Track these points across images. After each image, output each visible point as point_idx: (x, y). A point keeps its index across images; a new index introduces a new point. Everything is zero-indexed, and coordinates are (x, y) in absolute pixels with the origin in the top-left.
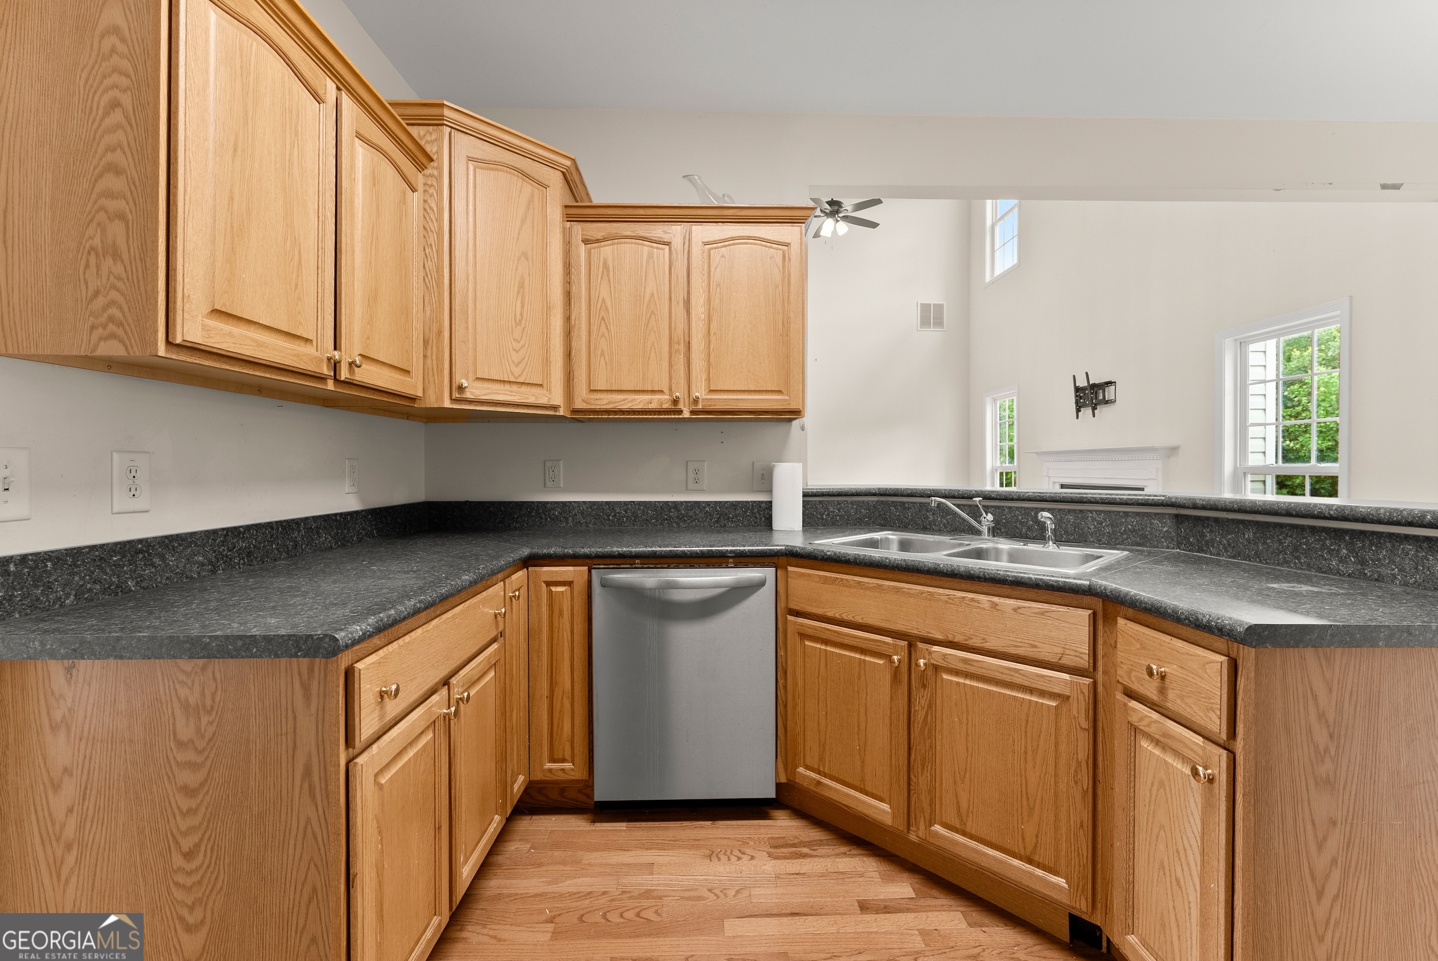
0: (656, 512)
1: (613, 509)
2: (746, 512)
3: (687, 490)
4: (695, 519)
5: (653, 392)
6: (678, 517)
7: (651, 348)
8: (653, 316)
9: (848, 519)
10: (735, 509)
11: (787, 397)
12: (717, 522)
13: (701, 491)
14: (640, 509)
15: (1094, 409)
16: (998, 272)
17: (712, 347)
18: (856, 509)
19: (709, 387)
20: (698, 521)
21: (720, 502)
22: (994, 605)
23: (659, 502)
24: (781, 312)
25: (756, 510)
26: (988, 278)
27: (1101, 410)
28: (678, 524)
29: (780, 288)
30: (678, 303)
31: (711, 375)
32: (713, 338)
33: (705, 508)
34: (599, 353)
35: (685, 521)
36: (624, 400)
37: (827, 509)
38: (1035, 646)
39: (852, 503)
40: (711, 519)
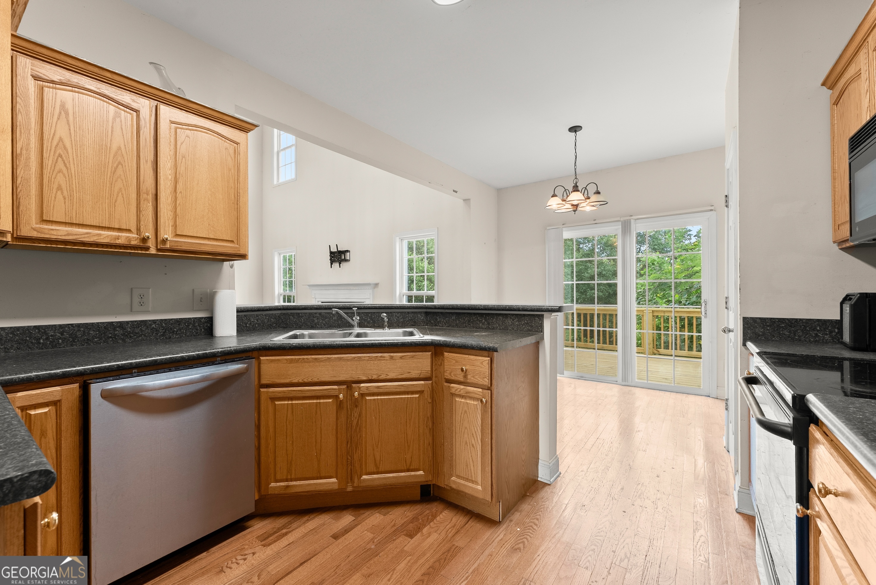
0: (99, 332)
2: (188, 326)
3: (132, 311)
4: (142, 335)
5: (120, 230)
6: (123, 335)
7: (118, 193)
8: (120, 166)
9: (263, 325)
10: (179, 325)
11: (237, 246)
12: (163, 335)
13: (147, 312)
14: (79, 330)
15: (340, 264)
16: (282, 180)
17: (178, 202)
18: (268, 319)
19: (176, 232)
20: (145, 336)
21: (165, 320)
22: (392, 357)
23: (103, 323)
24: (233, 187)
25: (197, 324)
26: (275, 182)
27: (344, 264)
28: (123, 340)
29: (233, 171)
30: (147, 161)
31: (177, 223)
32: (179, 196)
33: (151, 325)
34: (55, 186)
35: (131, 337)
36: (87, 233)
37: (249, 320)
38: (410, 372)
39: (266, 315)
40: (157, 334)
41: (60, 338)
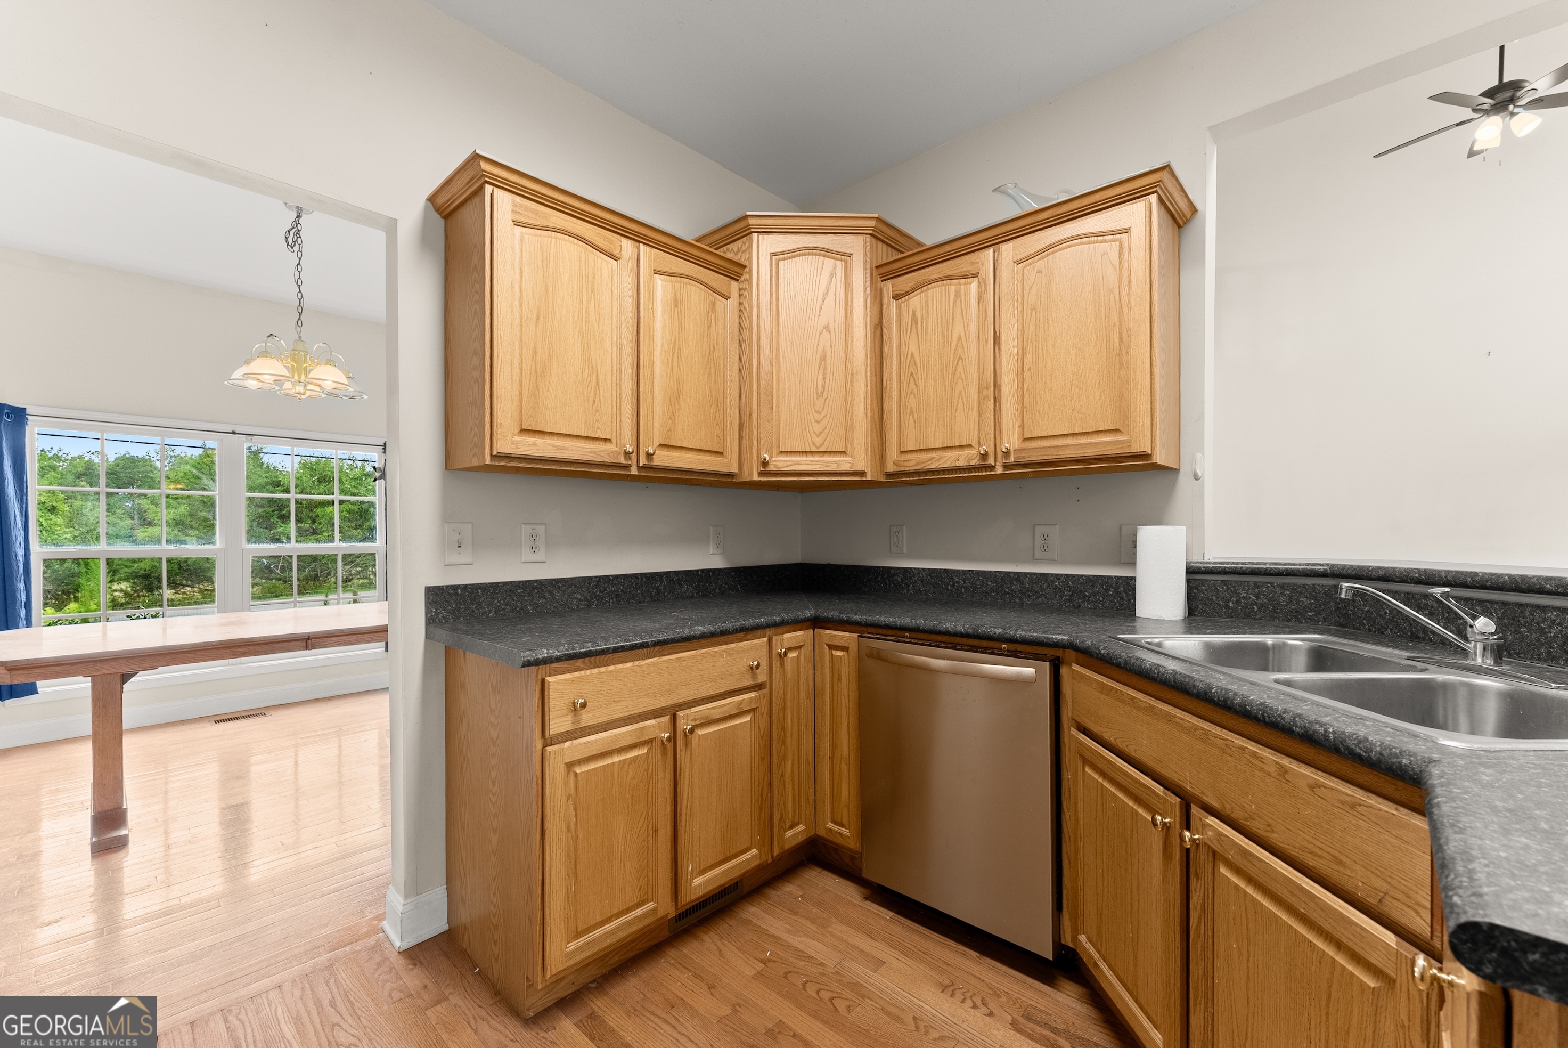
0: (997, 584)
1: (952, 578)
2: (1107, 590)
3: (1035, 560)
4: (1042, 595)
5: (961, 447)
6: (1021, 591)
7: (959, 398)
8: (961, 361)
10: (1092, 586)
11: (1126, 438)
12: (1069, 600)
13: (1051, 561)
14: (978, 579)
17: (1026, 386)
18: (1291, 597)
19: (1023, 435)
20: (1046, 597)
21: (1073, 576)
23: (1000, 572)
24: (1117, 324)
25: (1122, 589)
28: (1021, 599)
29: (1116, 292)
30: (987, 341)
31: (1025, 421)
32: (1027, 375)
33: (1053, 582)
34: (908, 411)
35: (1029, 596)
36: (932, 459)
38: (1341, 863)
39: (1282, 587)
40: (1061, 597)
41: (963, 587)
